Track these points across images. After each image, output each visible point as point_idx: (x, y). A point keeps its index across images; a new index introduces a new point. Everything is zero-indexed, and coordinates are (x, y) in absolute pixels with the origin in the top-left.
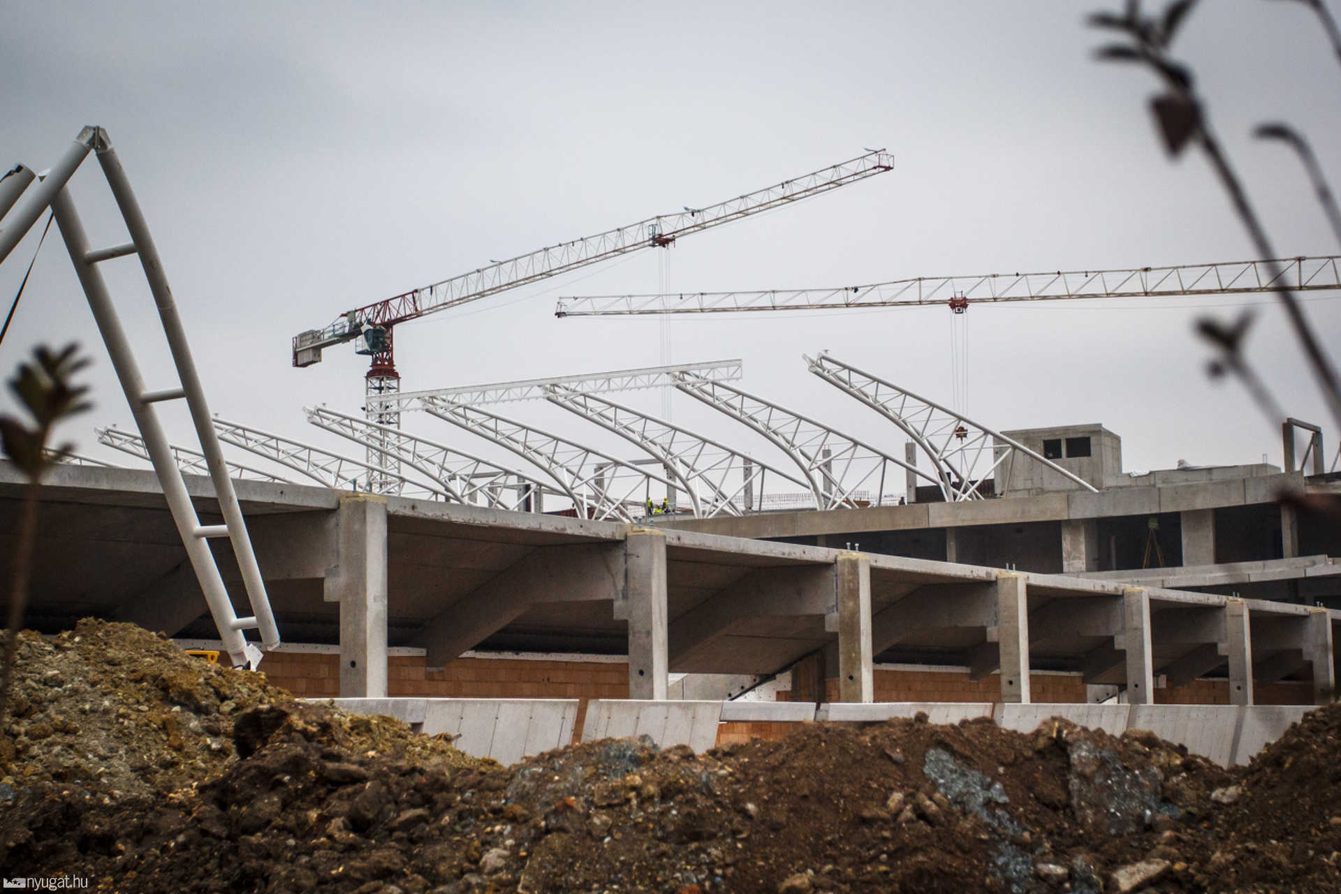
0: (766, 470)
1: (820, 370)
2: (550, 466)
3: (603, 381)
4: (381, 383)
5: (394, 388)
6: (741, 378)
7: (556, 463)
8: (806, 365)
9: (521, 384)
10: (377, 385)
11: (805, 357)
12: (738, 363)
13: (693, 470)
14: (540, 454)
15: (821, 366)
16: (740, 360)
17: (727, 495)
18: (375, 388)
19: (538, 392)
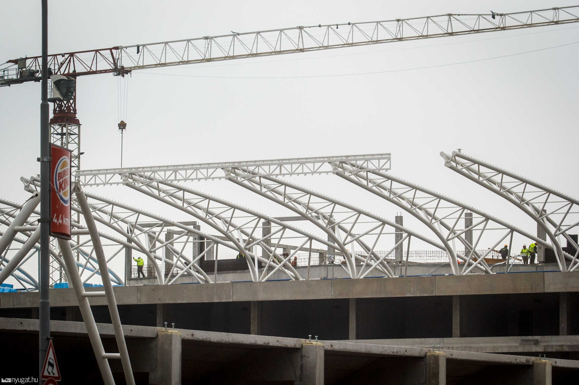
0: (412, 237)
1: (454, 164)
2: (228, 229)
3: (276, 166)
4: (62, 130)
5: (76, 134)
6: (390, 169)
7: (234, 226)
8: (443, 161)
9: (208, 166)
10: (59, 131)
11: (442, 154)
12: (387, 157)
13: (350, 234)
14: (220, 219)
15: (455, 161)
16: (389, 154)
17: (379, 255)
18: (58, 134)
19: (221, 173)
